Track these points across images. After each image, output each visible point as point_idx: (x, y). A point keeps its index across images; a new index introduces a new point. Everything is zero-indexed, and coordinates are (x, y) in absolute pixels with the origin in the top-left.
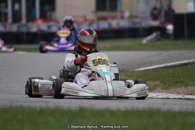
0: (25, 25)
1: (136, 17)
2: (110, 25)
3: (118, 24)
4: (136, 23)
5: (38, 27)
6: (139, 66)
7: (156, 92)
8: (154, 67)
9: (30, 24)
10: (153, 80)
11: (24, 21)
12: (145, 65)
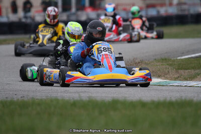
0: (74, 14)
1: (185, 4)
2: (158, 12)
3: (166, 11)
4: (184, 10)
5: (87, 15)
6: (183, 54)
7: (197, 80)
8: (197, 55)
9: (79, 13)
10: (194, 68)
11: (73, 10)
12: (188, 53)
